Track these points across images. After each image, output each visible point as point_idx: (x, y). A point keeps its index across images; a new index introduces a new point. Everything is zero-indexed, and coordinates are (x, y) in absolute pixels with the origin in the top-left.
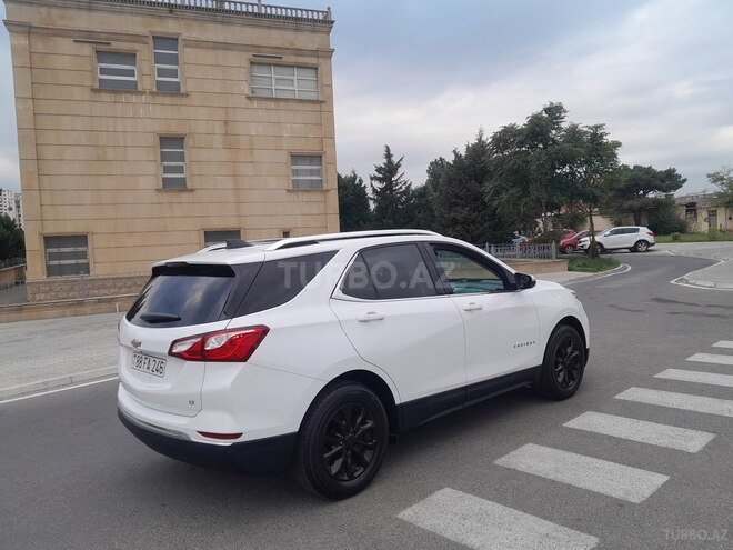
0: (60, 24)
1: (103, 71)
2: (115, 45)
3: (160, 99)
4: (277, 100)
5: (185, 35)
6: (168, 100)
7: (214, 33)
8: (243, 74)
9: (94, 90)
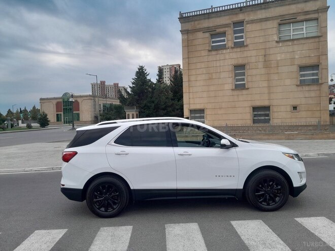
0: (198, 27)
1: (214, 42)
2: (218, 30)
3: (235, 50)
4: (293, 40)
5: (247, 19)
6: (239, 50)
7: (262, 14)
8: (275, 31)
9: (209, 51)
